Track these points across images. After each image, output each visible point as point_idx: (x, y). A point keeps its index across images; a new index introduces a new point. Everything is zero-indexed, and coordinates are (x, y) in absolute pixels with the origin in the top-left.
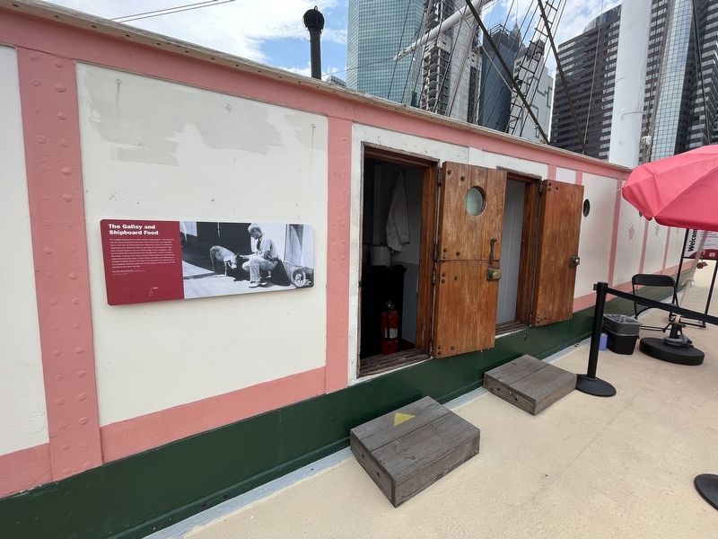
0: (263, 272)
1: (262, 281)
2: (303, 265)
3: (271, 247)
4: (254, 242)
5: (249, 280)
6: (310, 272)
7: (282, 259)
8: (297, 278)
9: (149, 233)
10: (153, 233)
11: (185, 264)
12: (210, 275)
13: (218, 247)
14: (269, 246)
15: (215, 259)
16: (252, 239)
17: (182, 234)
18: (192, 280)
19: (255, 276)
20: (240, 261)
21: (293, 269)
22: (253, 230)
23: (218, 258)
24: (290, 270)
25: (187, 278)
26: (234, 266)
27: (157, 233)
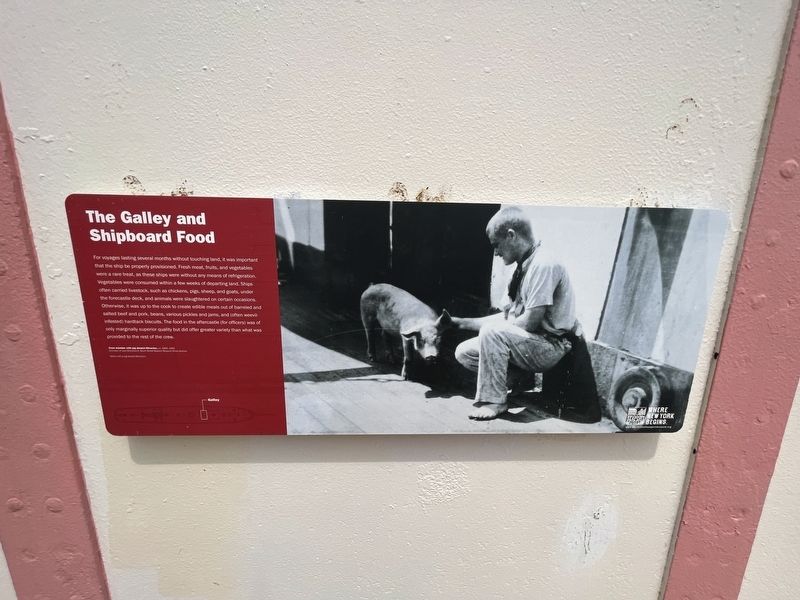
0: (518, 375)
1: (511, 401)
2: (658, 357)
3: (558, 293)
4: (501, 272)
5: (472, 396)
6: (677, 383)
7: (587, 333)
8: (628, 399)
9: (191, 238)
10: (200, 238)
11: (289, 338)
12: (358, 373)
13: (386, 288)
14: (550, 288)
15: (375, 324)
16: (498, 262)
17: (281, 243)
18: (307, 384)
19: (490, 386)
20: (450, 336)
21: (621, 370)
22: (502, 231)
23: (385, 322)
24: (611, 370)
25: (295, 379)
26: (429, 352)
27: (210, 238)
